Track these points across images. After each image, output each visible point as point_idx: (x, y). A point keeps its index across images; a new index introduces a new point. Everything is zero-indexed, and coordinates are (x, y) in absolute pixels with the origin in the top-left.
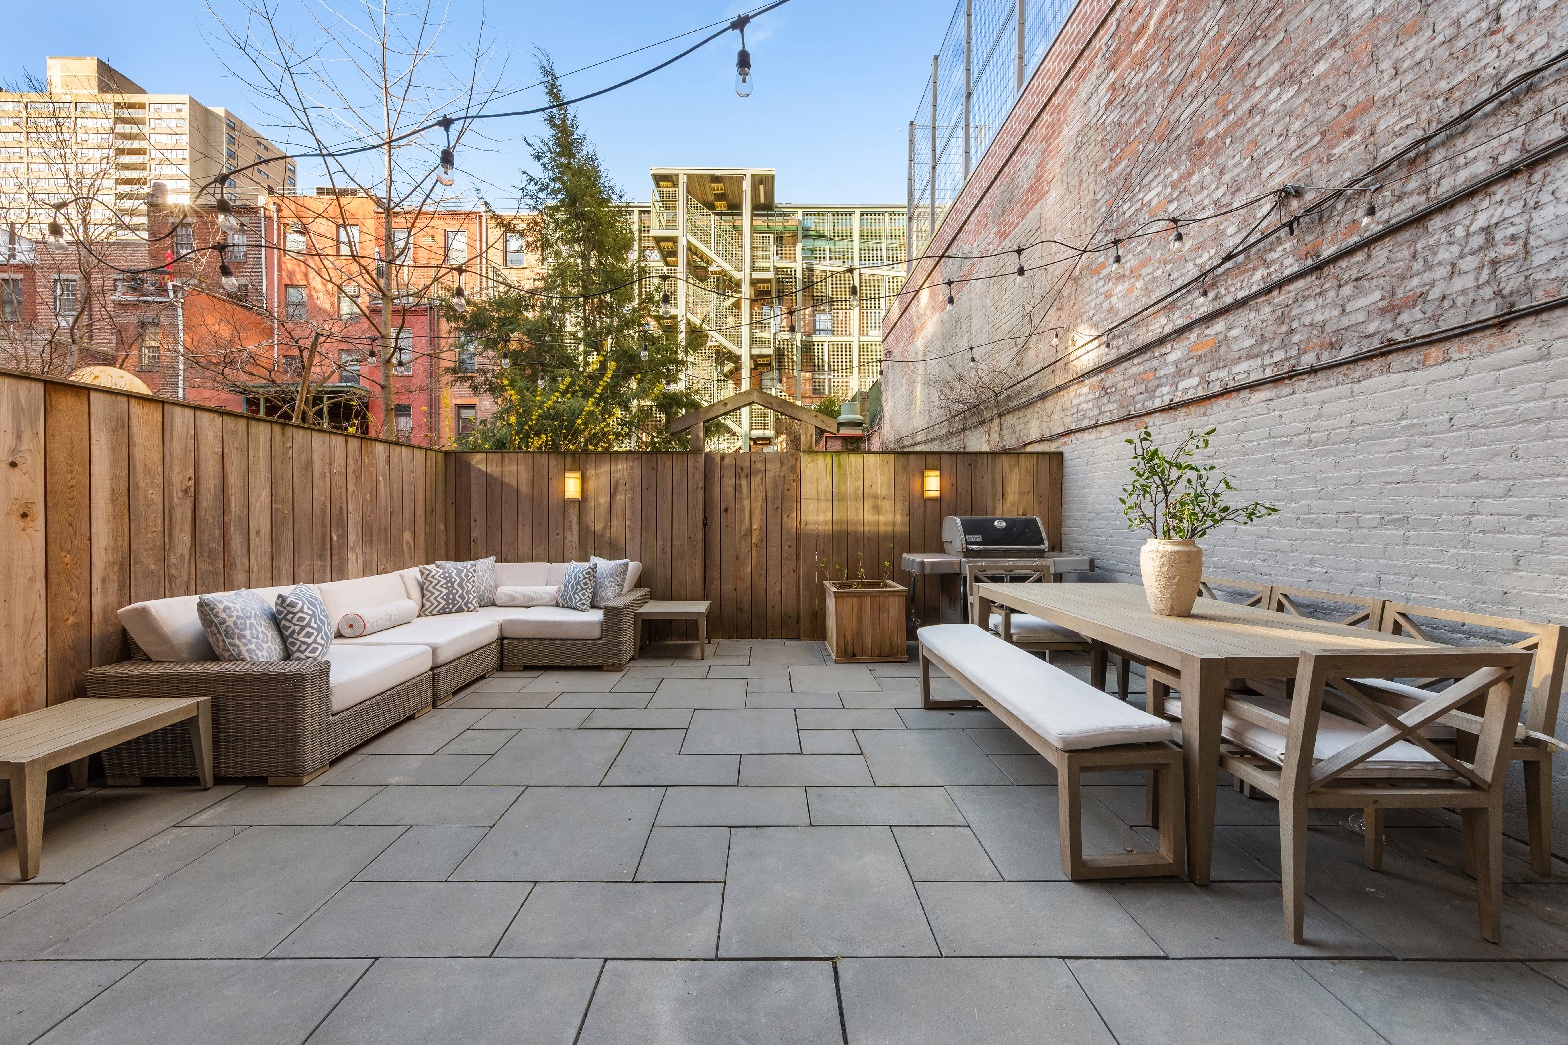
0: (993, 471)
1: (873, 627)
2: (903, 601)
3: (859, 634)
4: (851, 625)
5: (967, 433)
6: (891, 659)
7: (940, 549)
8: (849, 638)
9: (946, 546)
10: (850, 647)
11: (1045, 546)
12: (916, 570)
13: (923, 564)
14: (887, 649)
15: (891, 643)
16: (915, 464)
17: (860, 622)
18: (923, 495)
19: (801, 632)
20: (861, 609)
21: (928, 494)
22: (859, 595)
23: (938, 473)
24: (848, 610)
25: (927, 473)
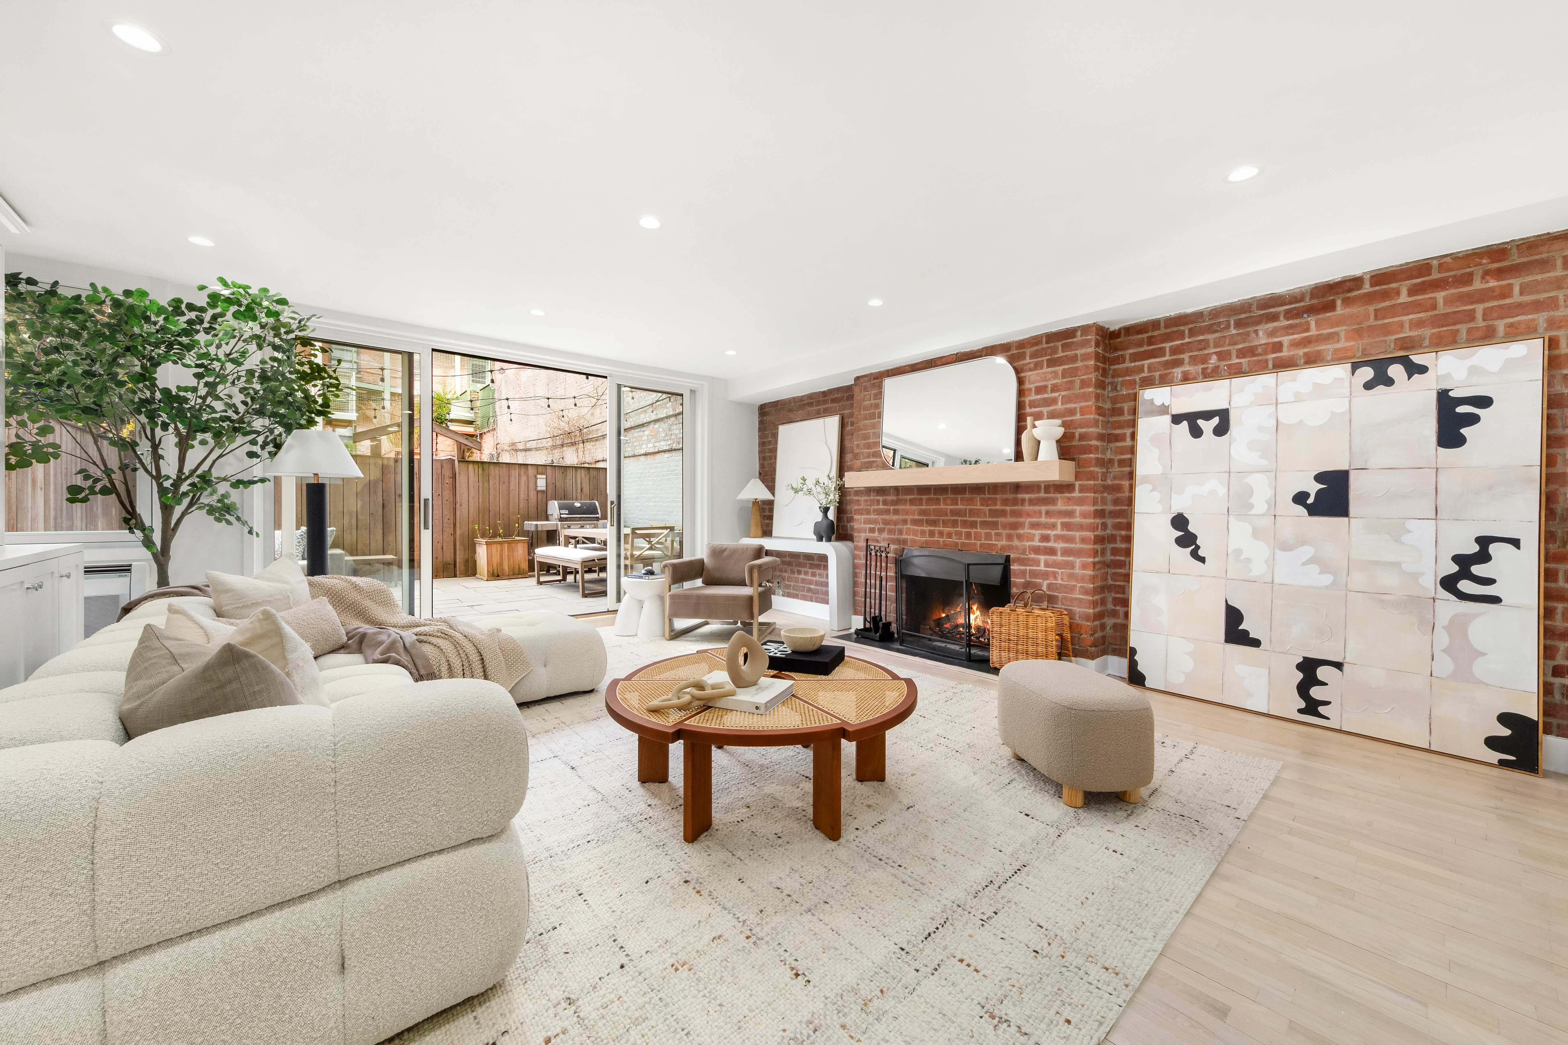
0: (576, 476)
1: (509, 559)
2: (526, 545)
3: (501, 564)
4: (496, 559)
5: (565, 448)
6: (520, 576)
7: (547, 518)
8: (495, 565)
9: (550, 517)
10: (496, 571)
11: (599, 516)
12: (533, 529)
13: (537, 525)
14: (517, 571)
15: (519, 568)
16: (531, 471)
17: (501, 557)
18: (536, 489)
19: (458, 573)
20: (502, 550)
21: (539, 489)
22: (501, 543)
23: (544, 476)
24: (494, 552)
25: (539, 476)
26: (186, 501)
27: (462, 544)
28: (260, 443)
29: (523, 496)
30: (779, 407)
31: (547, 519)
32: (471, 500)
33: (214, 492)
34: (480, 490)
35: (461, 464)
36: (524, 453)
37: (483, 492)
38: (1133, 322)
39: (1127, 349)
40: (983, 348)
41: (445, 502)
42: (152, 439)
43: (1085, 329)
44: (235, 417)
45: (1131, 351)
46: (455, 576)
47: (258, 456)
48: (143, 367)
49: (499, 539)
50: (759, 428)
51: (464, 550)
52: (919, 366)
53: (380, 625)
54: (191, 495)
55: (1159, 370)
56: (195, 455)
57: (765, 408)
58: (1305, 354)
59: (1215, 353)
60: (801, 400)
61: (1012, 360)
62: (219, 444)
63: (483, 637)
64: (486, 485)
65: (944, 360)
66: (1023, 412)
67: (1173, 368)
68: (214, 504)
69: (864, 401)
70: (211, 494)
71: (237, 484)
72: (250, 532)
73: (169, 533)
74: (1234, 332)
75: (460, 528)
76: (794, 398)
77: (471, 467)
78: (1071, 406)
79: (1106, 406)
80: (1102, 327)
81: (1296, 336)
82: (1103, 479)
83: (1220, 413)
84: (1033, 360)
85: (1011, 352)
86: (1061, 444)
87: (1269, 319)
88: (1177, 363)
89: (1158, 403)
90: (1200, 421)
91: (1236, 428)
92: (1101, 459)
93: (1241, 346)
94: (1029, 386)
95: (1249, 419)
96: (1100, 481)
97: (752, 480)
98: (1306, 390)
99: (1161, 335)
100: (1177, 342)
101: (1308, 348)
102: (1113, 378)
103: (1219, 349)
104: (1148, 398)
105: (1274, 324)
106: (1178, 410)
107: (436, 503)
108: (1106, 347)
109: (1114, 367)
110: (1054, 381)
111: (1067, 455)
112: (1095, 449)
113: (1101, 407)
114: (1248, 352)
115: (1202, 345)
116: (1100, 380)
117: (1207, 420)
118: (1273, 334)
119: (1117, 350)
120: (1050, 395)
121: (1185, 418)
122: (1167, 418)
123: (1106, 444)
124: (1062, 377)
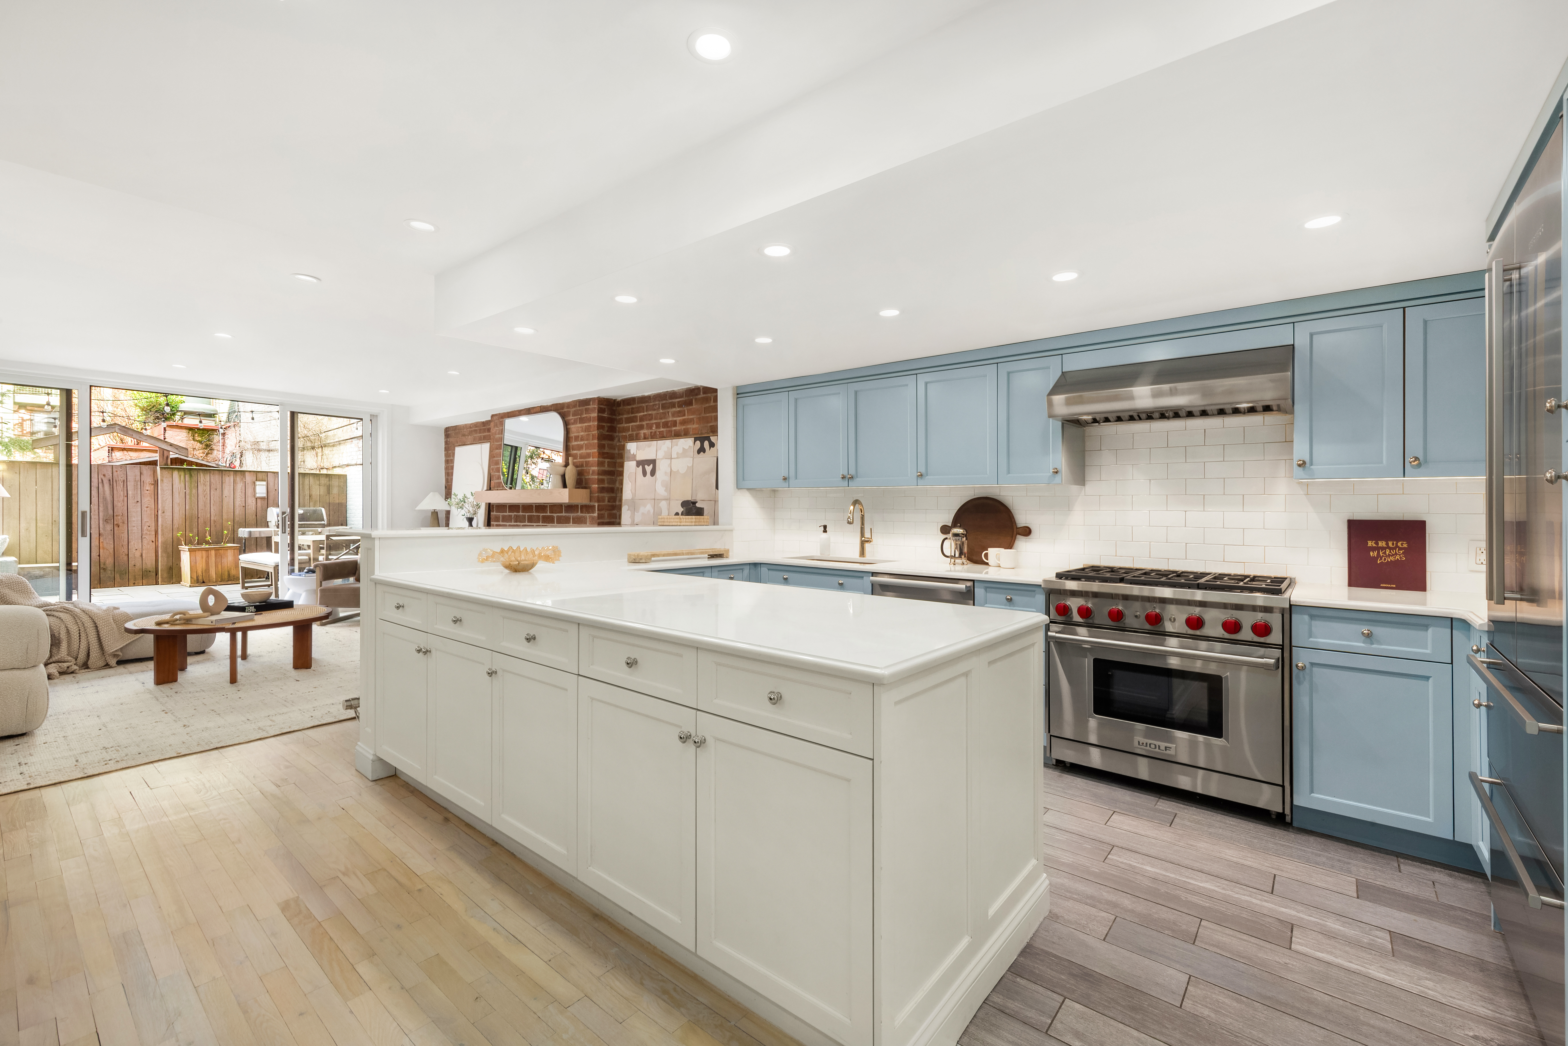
1: (216, 566)
2: (233, 552)
3: (207, 570)
4: (202, 566)
5: (305, 452)
6: (229, 582)
7: (263, 525)
8: (200, 573)
9: (266, 524)
10: (200, 578)
11: (325, 522)
12: (246, 536)
13: (250, 532)
14: (226, 577)
15: (229, 575)
16: (249, 478)
17: (207, 563)
18: (255, 496)
19: (160, 580)
20: (208, 557)
21: (258, 495)
22: (207, 550)
23: (265, 483)
24: (199, 558)
25: (257, 483)
27: (165, 550)
29: (239, 502)
30: (457, 431)
31: (268, 527)
32: (176, 506)
34: (188, 497)
35: (164, 470)
36: (267, 453)
37: (190, 498)
38: (626, 397)
39: (623, 414)
40: (552, 405)
41: (144, 509)
43: (593, 399)
45: (625, 416)
46: (157, 584)
49: (204, 546)
50: (445, 448)
51: (168, 557)
55: (636, 431)
57: (448, 431)
58: (684, 429)
59: (655, 423)
60: (471, 428)
61: (563, 416)
63: (99, 612)
64: (194, 491)
65: (535, 409)
66: (570, 453)
67: (640, 430)
69: (496, 434)
74: (661, 411)
75: (163, 534)
76: (466, 425)
77: (176, 473)
78: (589, 451)
79: (614, 452)
80: (607, 399)
81: (681, 418)
82: (609, 501)
83: (653, 462)
84: (571, 418)
85: (561, 411)
86: (583, 477)
87: (673, 405)
88: (641, 427)
89: (632, 453)
90: (646, 466)
91: (658, 473)
92: (608, 488)
93: (663, 420)
94: (572, 435)
95: (662, 467)
96: (606, 503)
97: (431, 493)
98: (681, 451)
99: (636, 408)
100: (642, 414)
101: (684, 425)
102: (618, 433)
103: (656, 421)
104: (628, 449)
105: (674, 409)
106: (639, 458)
107: (134, 510)
108: (613, 412)
109: (618, 426)
110: (582, 434)
111: (585, 484)
112: (600, 481)
113: (607, 453)
114: (666, 425)
115: (650, 417)
116: (605, 435)
117: (649, 466)
118: (673, 415)
119: (619, 414)
120: (579, 443)
121: (641, 463)
122: (634, 463)
123: (613, 477)
124: (585, 431)
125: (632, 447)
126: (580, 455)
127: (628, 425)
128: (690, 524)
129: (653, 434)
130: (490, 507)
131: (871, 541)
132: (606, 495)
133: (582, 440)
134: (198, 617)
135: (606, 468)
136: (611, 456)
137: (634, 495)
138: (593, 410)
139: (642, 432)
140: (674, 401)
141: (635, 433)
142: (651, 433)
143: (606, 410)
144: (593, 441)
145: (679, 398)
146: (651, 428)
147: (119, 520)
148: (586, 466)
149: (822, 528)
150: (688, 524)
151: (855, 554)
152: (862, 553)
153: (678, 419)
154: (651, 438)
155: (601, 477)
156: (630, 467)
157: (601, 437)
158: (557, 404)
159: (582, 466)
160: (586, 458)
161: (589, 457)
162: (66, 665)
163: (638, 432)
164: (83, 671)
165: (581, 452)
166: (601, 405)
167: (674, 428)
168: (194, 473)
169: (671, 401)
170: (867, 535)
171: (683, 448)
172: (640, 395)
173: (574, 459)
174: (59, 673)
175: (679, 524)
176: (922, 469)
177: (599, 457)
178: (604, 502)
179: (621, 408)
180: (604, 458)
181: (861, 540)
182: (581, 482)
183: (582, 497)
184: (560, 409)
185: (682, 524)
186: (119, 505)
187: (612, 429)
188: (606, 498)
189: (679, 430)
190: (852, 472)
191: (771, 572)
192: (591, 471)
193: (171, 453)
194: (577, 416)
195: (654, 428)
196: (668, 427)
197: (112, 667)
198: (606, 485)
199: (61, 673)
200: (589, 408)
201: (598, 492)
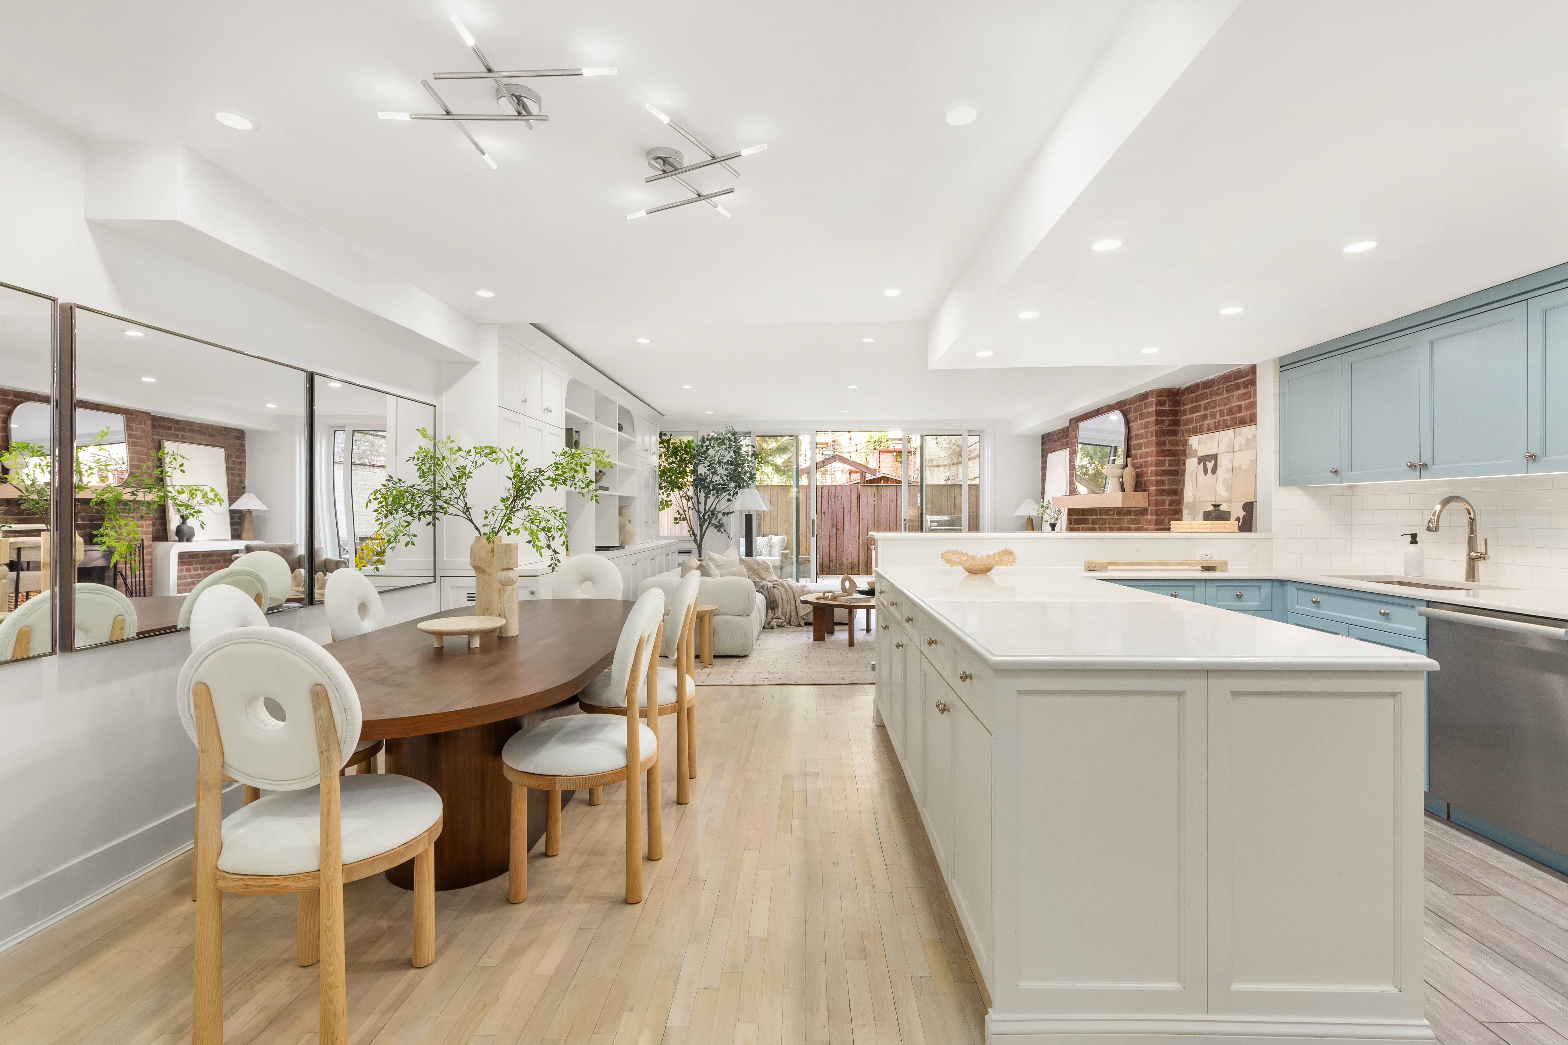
26: (707, 523)
28: (732, 494)
30: (1049, 438)
33: (717, 517)
38: (1190, 384)
39: (1187, 404)
40: (1117, 402)
42: (697, 496)
43: (1152, 392)
44: (723, 483)
45: (1189, 406)
47: (731, 501)
48: (694, 467)
50: (1042, 454)
52: (1093, 414)
53: (762, 579)
54: (708, 520)
55: (1199, 422)
56: (710, 502)
57: (1043, 439)
58: (1250, 414)
59: (1219, 411)
60: (1058, 434)
61: (1125, 414)
62: (717, 497)
63: (796, 587)
65: (1102, 410)
66: (1130, 453)
67: (1204, 421)
68: (716, 523)
69: (1073, 439)
70: (715, 519)
71: (724, 514)
72: (729, 537)
73: (702, 536)
74: (1226, 395)
76: (1054, 430)
77: (869, 488)
78: (1148, 450)
79: (1177, 448)
80: (1168, 389)
81: (1246, 402)
82: (1170, 505)
83: (1214, 457)
84: (1131, 415)
85: (1124, 408)
86: (1142, 479)
87: (1238, 387)
88: (1204, 417)
89: (1194, 448)
90: (1207, 462)
91: (1219, 470)
92: (1169, 489)
93: (1228, 407)
94: (1133, 433)
95: (1224, 462)
96: (1167, 506)
97: (1027, 500)
98: (1243, 443)
99: (1200, 395)
100: (1206, 401)
101: (1249, 411)
102: (1183, 426)
103: (1220, 408)
104: (1190, 444)
105: (1239, 392)
106: (1201, 454)
107: (847, 519)
108: (1177, 403)
109: (1183, 418)
110: (1142, 431)
111: (1145, 487)
112: (1160, 483)
113: (1168, 450)
114: (1230, 412)
115: (1214, 404)
116: (1165, 430)
117: (1210, 461)
118: (1238, 399)
119: (1184, 405)
120: (1139, 441)
121: (1202, 460)
122: (1196, 459)
123: (1177, 478)
124: (1145, 428)
125: (1194, 441)
126: (1141, 455)
127: (1192, 416)
128: (1204, 530)
129: (1217, 424)
130: (1071, 512)
131: (1484, 558)
132: (1167, 499)
133: (1142, 438)
134: (839, 596)
135: (1167, 467)
136: (1175, 454)
137: (1195, 497)
138: (1151, 404)
139: (1206, 422)
140: (1239, 381)
141: (1198, 424)
142: (1215, 422)
143: (1167, 402)
144: (1151, 439)
145: (1244, 377)
146: (1215, 418)
147: (839, 526)
148: (1145, 467)
149: (1409, 538)
150: (1201, 530)
151: (1458, 574)
152: (1471, 574)
153: (1243, 403)
154: (1215, 429)
155: (1159, 478)
156: (1192, 465)
157: (1160, 433)
158: (1120, 402)
159: (1141, 466)
160: (1145, 458)
161: (1148, 457)
162: (780, 621)
163: (1202, 423)
164: (789, 626)
165: (1141, 451)
166: (1160, 396)
167: (1239, 415)
168: (880, 488)
169: (1236, 382)
170: (1481, 549)
171: (1247, 438)
172: (1204, 379)
173: (1132, 460)
174: (777, 625)
175: (1190, 530)
176: (1535, 449)
177: (1157, 456)
178: (1164, 506)
179: (1185, 397)
180: (1165, 456)
181: (1469, 555)
182: (1139, 485)
183: (1139, 500)
184: (1122, 406)
185: (1194, 530)
186: (839, 514)
187: (1176, 423)
188: (1167, 501)
189: (1244, 416)
190: (1424, 460)
191: (1300, 593)
192: (1149, 472)
193: (867, 474)
194: (1137, 412)
195: (1217, 417)
196: (1232, 414)
197: (801, 626)
198: (1167, 487)
199: (779, 626)
200: (1147, 402)
201: (1156, 495)
